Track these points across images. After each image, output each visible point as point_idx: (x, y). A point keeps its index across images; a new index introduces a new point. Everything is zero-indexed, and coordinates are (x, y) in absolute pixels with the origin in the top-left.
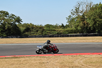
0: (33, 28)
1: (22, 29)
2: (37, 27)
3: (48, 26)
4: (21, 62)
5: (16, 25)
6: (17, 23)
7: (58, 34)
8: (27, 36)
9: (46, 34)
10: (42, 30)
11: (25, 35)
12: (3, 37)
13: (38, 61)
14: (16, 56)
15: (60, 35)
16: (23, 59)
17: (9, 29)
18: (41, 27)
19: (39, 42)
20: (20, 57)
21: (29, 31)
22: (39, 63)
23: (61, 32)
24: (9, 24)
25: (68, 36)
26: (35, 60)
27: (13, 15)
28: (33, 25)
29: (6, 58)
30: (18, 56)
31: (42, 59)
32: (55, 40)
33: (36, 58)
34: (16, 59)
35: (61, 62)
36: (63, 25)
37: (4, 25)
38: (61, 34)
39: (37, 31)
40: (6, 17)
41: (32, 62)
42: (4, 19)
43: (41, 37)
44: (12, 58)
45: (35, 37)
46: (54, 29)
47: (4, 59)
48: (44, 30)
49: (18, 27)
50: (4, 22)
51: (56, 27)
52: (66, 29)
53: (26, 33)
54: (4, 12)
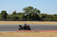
0: (46, 16)
1: (41, 16)
2: (49, 15)
3: (55, 15)
4: (40, 35)
5: (37, 14)
6: (38, 13)
9: (54, 20)
10: (51, 17)
11: (42, 20)
13: (49, 34)
14: (37, 31)
16: (41, 33)
18: (51, 16)
19: (50, 24)
20: (39, 32)
21: (44, 18)
22: (50, 35)
24: (33, 13)
26: (48, 34)
27: (36, 9)
28: (47, 14)
29: (31, 32)
30: (38, 31)
31: (52, 33)
33: (48, 33)
34: (37, 33)
37: (30, 14)
39: (49, 18)
40: (32, 10)
41: (46, 34)
42: (30, 11)
43: (51, 21)
44: (35, 32)
45: (48, 21)
47: (30, 33)
48: (53, 17)
49: (38, 16)
54: (31, 7)
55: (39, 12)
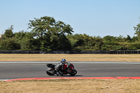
0: (87, 40)
1: (73, 41)
2: (93, 39)
3: (108, 38)
4: (72, 87)
5: (64, 36)
6: (66, 34)
7: (122, 49)
8: (79, 52)
9: (105, 49)
11: (77, 49)
12: (47, 53)
13: (95, 86)
14: (65, 78)
15: (124, 51)
16: (74, 83)
17: (55, 41)
18: (98, 40)
19: (96, 60)
20: (70, 80)
22: (96, 88)
23: (127, 46)
24: (55, 34)
25: (136, 53)
26: (90, 85)
27: (61, 22)
28: (88, 37)
29: (50, 80)
31: (100, 83)
32: (117, 58)
33: (91, 82)
34: (64, 83)
35: (126, 88)
36: (129, 37)
37: (48, 35)
38: (126, 49)
39: (94, 45)
40: (52, 25)
41: (86, 87)
42: (48, 28)
43: (99, 53)
44: (59, 80)
45: (91, 53)
46: (116, 42)
47: (48, 82)
48: (102, 43)
49: (67, 39)
50: (49, 32)
51: (120, 39)
52: (133, 43)
53: (79, 47)
55: (68, 29)
